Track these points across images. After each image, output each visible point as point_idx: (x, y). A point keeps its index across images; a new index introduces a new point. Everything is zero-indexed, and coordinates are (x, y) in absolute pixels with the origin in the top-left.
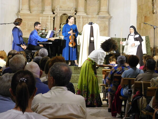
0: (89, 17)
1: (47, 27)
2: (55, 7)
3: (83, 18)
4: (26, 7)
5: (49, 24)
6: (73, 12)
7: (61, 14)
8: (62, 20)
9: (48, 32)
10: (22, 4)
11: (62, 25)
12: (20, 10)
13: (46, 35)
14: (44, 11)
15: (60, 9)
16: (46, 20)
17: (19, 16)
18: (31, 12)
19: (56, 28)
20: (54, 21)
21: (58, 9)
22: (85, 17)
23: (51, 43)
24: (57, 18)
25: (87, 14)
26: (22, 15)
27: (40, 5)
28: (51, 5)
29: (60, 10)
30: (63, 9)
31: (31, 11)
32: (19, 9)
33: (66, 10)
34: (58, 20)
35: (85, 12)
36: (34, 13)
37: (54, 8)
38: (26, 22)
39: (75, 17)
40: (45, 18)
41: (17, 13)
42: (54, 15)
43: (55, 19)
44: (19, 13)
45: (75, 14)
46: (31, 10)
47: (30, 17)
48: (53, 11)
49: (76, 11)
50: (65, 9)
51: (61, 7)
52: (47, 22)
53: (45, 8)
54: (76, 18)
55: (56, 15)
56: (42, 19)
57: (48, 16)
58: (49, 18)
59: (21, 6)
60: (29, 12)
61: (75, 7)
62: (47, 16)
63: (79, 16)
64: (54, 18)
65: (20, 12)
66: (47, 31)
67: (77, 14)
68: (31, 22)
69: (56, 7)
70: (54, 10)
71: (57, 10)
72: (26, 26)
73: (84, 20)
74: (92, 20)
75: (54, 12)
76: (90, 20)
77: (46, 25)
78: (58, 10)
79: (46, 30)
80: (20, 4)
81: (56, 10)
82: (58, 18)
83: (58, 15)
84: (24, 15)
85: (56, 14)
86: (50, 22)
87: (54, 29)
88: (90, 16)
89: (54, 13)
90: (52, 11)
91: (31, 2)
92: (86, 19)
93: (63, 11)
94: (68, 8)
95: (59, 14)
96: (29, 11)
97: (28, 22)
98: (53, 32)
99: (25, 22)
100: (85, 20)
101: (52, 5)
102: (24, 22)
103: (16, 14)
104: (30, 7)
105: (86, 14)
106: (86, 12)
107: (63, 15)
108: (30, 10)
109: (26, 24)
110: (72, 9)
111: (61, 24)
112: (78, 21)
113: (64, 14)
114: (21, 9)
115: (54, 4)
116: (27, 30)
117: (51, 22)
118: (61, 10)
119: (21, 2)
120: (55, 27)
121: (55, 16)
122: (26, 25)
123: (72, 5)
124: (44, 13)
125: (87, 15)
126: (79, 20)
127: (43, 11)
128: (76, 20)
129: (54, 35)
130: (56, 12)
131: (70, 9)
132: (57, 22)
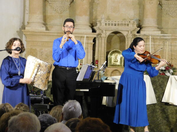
0: (167, 38)
2: (96, 19)
3: (154, 39)
4: (38, 17)
6: (133, 27)
7: (108, 33)
8: (111, 44)
9: (81, 68)
10: (30, 12)
11: (111, 54)
12: (26, 24)
15: (107, 22)
17: (24, 36)
18: (47, 29)
19: (99, 60)
20: (94, 46)
21: (103, 21)
22: (159, 38)
23: (88, 90)
24: (100, 41)
25: (162, 32)
26: (28, 33)
28: (88, 13)
29: (106, 24)
30: (114, 23)
31: (48, 26)
32: (23, 23)
33: (118, 24)
34: (103, 44)
35: (158, 28)
36: (54, 30)
37: (94, 21)
38: (38, 49)
41: (18, 30)
42: (94, 35)
43: (97, 41)
44: (23, 30)
45: (138, 32)
46: (48, 23)
47: (46, 39)
48: (92, 26)
49: (140, 27)
50: (117, 23)
51: (108, 18)
53: (77, 20)
55: (99, 34)
57: (81, 37)
58: (85, 40)
59: (27, 16)
60: (44, 29)
63: (145, 35)
64: (94, 40)
65: (24, 28)
66: (79, 67)
67: (142, 32)
68: (47, 49)
69: (99, 18)
70: (94, 25)
71: (101, 23)
73: (157, 43)
74: (172, 44)
75: (95, 28)
76: (170, 44)
78: (103, 24)
80: (27, 12)
81: (98, 25)
82: (103, 41)
83: (103, 35)
84: (34, 34)
85: (98, 32)
87: (94, 62)
88: (168, 36)
89: (94, 31)
90: (90, 26)
91: (48, 8)
92: (161, 43)
93: (114, 26)
94: (124, 19)
95: (104, 32)
96: (44, 26)
97: (42, 49)
99: (36, 49)
100: (159, 45)
101: (91, 14)
102: (33, 48)
103: (17, 32)
104: (45, 18)
105: (160, 32)
106: (160, 28)
107: (113, 34)
108: (45, 24)
109: (38, 52)
110: (132, 21)
111: (108, 53)
113: (116, 33)
114: (28, 23)
115: (94, 13)
117: (88, 48)
118: (109, 24)
120: (96, 59)
123: (131, 14)
125: (161, 34)
129: (93, 73)
130: (99, 29)
131: (127, 23)
132: (100, 49)
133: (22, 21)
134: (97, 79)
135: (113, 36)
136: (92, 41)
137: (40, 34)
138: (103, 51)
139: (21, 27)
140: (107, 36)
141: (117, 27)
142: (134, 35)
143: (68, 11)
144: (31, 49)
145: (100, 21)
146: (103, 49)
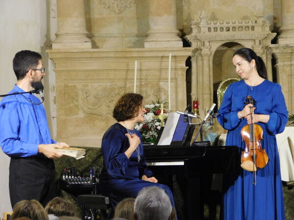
1: (163, 98)
2: (189, 19)
4: (75, 24)
5: (169, 86)
6: (264, 31)
7: (215, 46)
8: (221, 69)
9: (165, 120)
10: (60, 14)
11: (223, 88)
12: (53, 37)
13: (160, 132)
14: (147, 36)
15: (212, 26)
16: (158, 74)
17: (50, 61)
18: (94, 45)
19: (200, 101)
20: (189, 73)
21: (203, 23)
23: (182, 163)
24: (200, 63)
26: (59, 56)
27: (131, 12)
28: (174, 9)
29: (209, 29)
30: (225, 25)
31: (96, 40)
32: (48, 36)
33: (234, 28)
34: (206, 69)
36: (108, 46)
37: (185, 24)
38: (79, 86)
39: (275, 51)
40: (154, 64)
42: (188, 52)
43: (194, 65)
44: (48, 51)
45: (274, 41)
46: (96, 34)
47: (94, 65)
48: (183, 35)
49: (277, 30)
50: (231, 25)
51: (214, 18)
52: (160, 79)
53: (152, 25)
54: (278, 56)
55: (196, 50)
56: (140, 70)
57: (163, 57)
58: (170, 64)
60: (89, 45)
61: (272, 14)
62: (161, 54)
63: (287, 46)
64: (188, 62)
65: (50, 47)
66: (161, 117)
67: (282, 42)
68: (96, 85)
70: (186, 31)
71: (199, 28)
72: (80, 102)
75: (188, 37)
77: (159, 90)
78: (204, 30)
79: (157, 112)
80: (53, 14)
81: (195, 31)
82: (206, 62)
83: (205, 51)
84: (69, 57)
85: (194, 45)
86: (174, 79)
87: (191, 105)
89: (187, 44)
90: (178, 35)
93: (225, 33)
94: (245, 18)
95: (207, 44)
96: (88, 40)
97: (87, 86)
98: (184, 119)
99: (75, 86)
101: (179, 11)
102: (70, 85)
104: (89, 25)
107: (225, 48)
108: (90, 36)
109: (80, 93)
110: (260, 21)
111: (216, 86)
112: (287, 69)
113: (230, 45)
114: (57, 35)
115: (185, 8)
116: (81, 115)
117: (176, 79)
118: (216, 29)
119: (54, 7)
120: (194, 98)
121: (190, 54)
122: (80, 97)
124: (147, 45)
126: (291, 65)
127: (143, 36)
128: (280, 64)
129: (191, 130)
130: (197, 39)
131: (250, 24)
132: (200, 78)
133: (45, 33)
134: (198, 140)
135: (225, 51)
136: (183, 64)
137: (81, 56)
138: (206, 82)
139: (43, 45)
140: (213, 53)
141: (231, 32)
142: (267, 48)
143: (133, 8)
144: (65, 86)
145: (197, 24)
146: (206, 79)
